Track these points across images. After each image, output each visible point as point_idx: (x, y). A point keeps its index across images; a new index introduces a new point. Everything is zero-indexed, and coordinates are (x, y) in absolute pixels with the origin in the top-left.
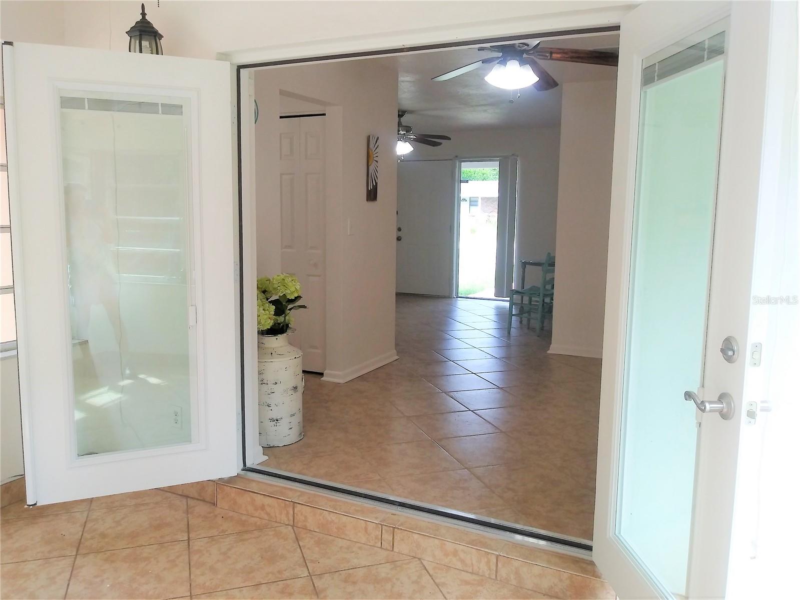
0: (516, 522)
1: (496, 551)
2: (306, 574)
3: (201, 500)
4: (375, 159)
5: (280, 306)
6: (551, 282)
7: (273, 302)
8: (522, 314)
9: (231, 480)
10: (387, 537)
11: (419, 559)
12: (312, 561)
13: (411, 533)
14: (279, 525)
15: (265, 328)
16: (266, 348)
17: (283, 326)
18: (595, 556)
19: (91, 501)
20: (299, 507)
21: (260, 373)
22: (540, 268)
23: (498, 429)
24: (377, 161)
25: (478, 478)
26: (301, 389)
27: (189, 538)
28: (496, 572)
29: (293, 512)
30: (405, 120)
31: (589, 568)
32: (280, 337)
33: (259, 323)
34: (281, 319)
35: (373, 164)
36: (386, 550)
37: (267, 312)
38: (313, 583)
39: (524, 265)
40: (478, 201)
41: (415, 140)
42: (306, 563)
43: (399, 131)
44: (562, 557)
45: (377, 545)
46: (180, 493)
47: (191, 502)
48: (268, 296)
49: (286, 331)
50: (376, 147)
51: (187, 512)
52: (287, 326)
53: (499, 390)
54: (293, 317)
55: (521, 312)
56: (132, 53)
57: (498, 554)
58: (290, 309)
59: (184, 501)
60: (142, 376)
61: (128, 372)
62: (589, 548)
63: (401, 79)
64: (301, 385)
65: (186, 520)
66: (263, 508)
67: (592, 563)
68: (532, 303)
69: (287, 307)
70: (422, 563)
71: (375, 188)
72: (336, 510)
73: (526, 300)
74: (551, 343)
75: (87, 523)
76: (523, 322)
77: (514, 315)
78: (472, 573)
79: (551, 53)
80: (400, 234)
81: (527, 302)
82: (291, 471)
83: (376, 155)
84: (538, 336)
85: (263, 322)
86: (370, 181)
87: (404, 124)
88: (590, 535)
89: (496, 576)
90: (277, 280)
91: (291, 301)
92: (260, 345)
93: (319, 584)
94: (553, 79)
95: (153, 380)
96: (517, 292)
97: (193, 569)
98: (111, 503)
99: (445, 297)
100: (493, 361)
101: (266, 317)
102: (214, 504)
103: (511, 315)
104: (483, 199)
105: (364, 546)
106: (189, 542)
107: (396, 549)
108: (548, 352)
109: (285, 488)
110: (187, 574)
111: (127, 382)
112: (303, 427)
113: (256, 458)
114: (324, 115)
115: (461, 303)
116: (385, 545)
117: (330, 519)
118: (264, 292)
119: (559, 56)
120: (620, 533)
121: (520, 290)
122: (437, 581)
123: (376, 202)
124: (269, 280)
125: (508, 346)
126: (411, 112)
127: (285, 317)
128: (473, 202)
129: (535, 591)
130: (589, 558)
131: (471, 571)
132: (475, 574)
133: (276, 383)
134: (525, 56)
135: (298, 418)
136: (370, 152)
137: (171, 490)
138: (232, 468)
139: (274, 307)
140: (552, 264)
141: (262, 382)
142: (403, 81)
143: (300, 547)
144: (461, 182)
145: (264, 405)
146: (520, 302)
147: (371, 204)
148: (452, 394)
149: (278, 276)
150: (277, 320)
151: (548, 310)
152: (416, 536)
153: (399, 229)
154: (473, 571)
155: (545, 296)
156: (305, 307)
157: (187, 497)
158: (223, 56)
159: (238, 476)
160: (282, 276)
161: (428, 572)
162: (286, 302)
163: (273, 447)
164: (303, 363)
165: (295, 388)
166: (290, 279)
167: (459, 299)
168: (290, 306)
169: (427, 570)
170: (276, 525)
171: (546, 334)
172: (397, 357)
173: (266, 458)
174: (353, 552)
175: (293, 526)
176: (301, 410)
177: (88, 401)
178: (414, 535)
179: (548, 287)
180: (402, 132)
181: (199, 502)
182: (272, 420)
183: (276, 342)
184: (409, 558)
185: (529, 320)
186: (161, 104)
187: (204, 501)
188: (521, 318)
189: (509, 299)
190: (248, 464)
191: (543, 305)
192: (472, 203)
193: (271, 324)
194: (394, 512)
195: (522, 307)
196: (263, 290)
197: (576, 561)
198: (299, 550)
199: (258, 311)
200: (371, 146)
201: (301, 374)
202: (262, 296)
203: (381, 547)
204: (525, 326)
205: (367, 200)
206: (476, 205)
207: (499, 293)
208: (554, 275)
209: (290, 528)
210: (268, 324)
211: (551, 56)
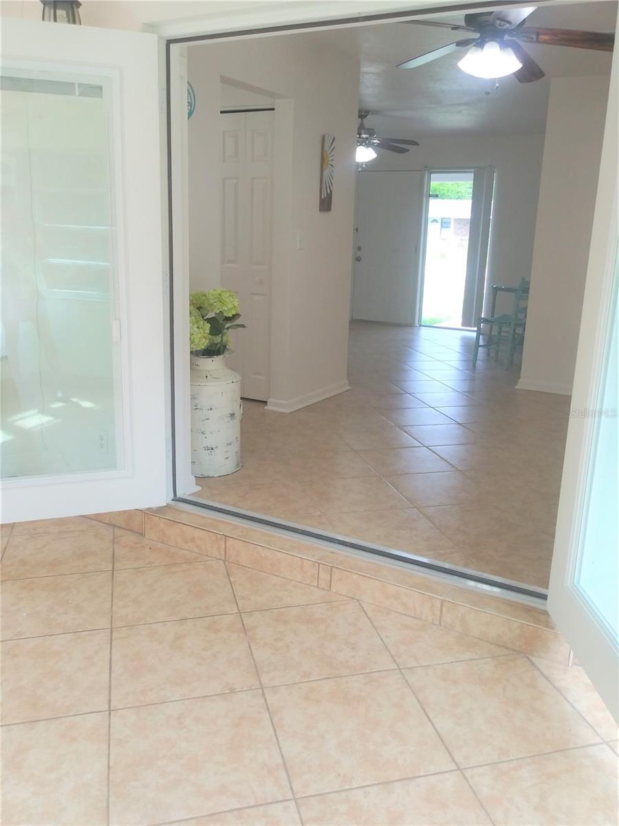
0: (466, 565)
1: (441, 595)
2: (235, 610)
3: (128, 530)
4: (331, 163)
5: (218, 325)
6: (525, 310)
7: (209, 320)
8: (490, 345)
9: (160, 510)
10: (324, 576)
11: (358, 600)
12: (243, 598)
13: (350, 573)
14: (210, 559)
15: (199, 349)
16: (200, 370)
17: (220, 347)
18: (550, 606)
19: (13, 528)
20: (230, 542)
21: (193, 398)
22: (512, 294)
23: (453, 466)
24: (332, 166)
25: (428, 518)
26: (238, 417)
27: (113, 568)
28: (441, 617)
29: (226, 545)
30: (369, 121)
31: (542, 618)
32: (216, 359)
33: (192, 342)
34: (218, 339)
35: (328, 168)
36: (323, 589)
37: (201, 330)
38: (242, 621)
39: (495, 291)
40: (450, 223)
41: (378, 145)
42: (236, 600)
43: (360, 134)
44: (514, 605)
45: (312, 584)
46: (107, 522)
47: (118, 531)
48: (204, 312)
49: (223, 353)
50: (332, 148)
51: (113, 542)
52: (225, 347)
53: (457, 426)
54: (231, 336)
55: (490, 342)
56: (46, 23)
57: (442, 598)
58: (228, 328)
59: (111, 530)
60: (75, 400)
61: (60, 395)
62: (544, 597)
63: (364, 69)
64: (239, 412)
65: (111, 549)
66: (193, 540)
67: (546, 613)
68: (502, 334)
69: (224, 326)
70: (360, 605)
71: (330, 196)
72: (270, 545)
73: (496, 328)
74: (519, 378)
75: (7, 550)
76: (491, 354)
77: (481, 346)
78: (415, 618)
79: (538, 34)
80: (359, 254)
81: (496, 334)
82: (225, 503)
83: (332, 158)
84: (506, 370)
85: (196, 341)
86: (324, 189)
87: (366, 126)
88: (545, 583)
89: (440, 622)
90: (213, 296)
91: (228, 319)
92: (193, 367)
93: (248, 621)
94: (539, 69)
95: (86, 404)
96: (485, 321)
97: (115, 601)
98: (33, 529)
99: (406, 326)
100: (454, 394)
101: (200, 335)
102: (142, 535)
103: (477, 346)
104: (456, 220)
105: (299, 584)
106: (113, 573)
107: (333, 589)
108: (516, 387)
109: (218, 521)
110: (108, 605)
111: (59, 405)
112: (241, 458)
113: (187, 487)
114: (273, 109)
115: (424, 332)
116: (322, 584)
117: (263, 555)
118: (199, 308)
119: (546, 37)
120: (578, 583)
121: (490, 318)
122: (375, 624)
123: (330, 213)
124: (205, 295)
125: (472, 380)
126: (376, 112)
127: (222, 338)
128: (445, 223)
129: (482, 640)
130: (542, 607)
131: (413, 615)
132: (417, 618)
133: (211, 409)
134: (506, 37)
135: (236, 447)
136: (325, 153)
137: (98, 518)
138: (161, 498)
139: (209, 325)
140: (526, 291)
141: (196, 408)
142: (366, 73)
143: (231, 583)
144: (430, 196)
145: (196, 432)
146: (488, 333)
147: (325, 215)
148: (406, 428)
149: (215, 290)
150: (214, 340)
151: (518, 342)
152: (355, 576)
153: (359, 249)
154: (415, 614)
155: (518, 325)
156: (244, 327)
157: (114, 526)
158: (150, 28)
159: (168, 506)
160: (219, 291)
161: (366, 614)
162: (224, 320)
163: (208, 477)
164: (242, 389)
165: (232, 415)
166: (227, 294)
167: (422, 328)
168: (227, 325)
169: (365, 612)
170: (207, 558)
171: (514, 368)
172: (348, 388)
173: (199, 488)
174: (287, 590)
175: (224, 561)
176: (239, 439)
177: (18, 423)
178: (353, 575)
179: (521, 316)
180: (364, 136)
181: (127, 531)
182: (207, 448)
183: (212, 364)
184: (347, 599)
185: (497, 353)
186: (79, 84)
187: (132, 531)
188: (489, 350)
189: (476, 329)
190: (179, 495)
191: (514, 336)
192: (444, 225)
193: (206, 344)
194: (332, 550)
195: (490, 338)
196: (198, 306)
197: (528, 610)
198: (229, 586)
199: (191, 328)
200: (326, 148)
201: (239, 401)
202: (196, 312)
203: (318, 587)
204: (493, 359)
205: (320, 210)
206: (449, 227)
207: (466, 322)
208: (527, 304)
209: (221, 562)
210: (203, 344)
211: (537, 38)
